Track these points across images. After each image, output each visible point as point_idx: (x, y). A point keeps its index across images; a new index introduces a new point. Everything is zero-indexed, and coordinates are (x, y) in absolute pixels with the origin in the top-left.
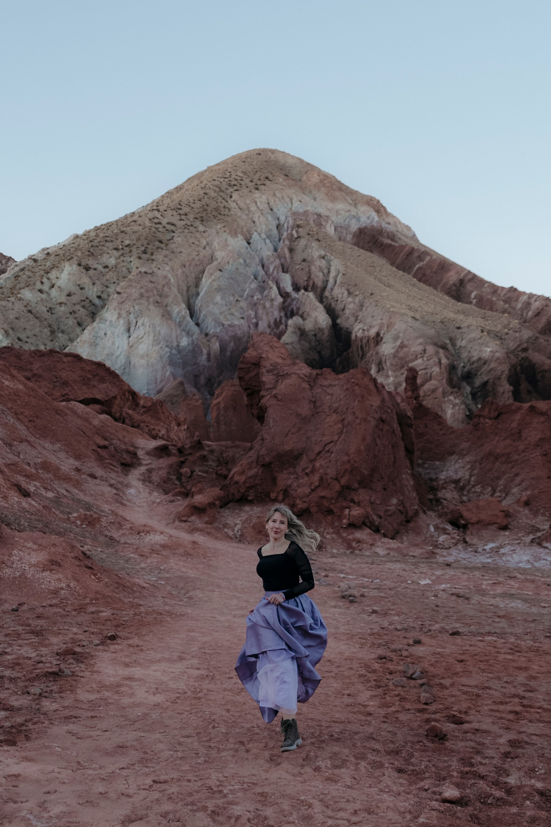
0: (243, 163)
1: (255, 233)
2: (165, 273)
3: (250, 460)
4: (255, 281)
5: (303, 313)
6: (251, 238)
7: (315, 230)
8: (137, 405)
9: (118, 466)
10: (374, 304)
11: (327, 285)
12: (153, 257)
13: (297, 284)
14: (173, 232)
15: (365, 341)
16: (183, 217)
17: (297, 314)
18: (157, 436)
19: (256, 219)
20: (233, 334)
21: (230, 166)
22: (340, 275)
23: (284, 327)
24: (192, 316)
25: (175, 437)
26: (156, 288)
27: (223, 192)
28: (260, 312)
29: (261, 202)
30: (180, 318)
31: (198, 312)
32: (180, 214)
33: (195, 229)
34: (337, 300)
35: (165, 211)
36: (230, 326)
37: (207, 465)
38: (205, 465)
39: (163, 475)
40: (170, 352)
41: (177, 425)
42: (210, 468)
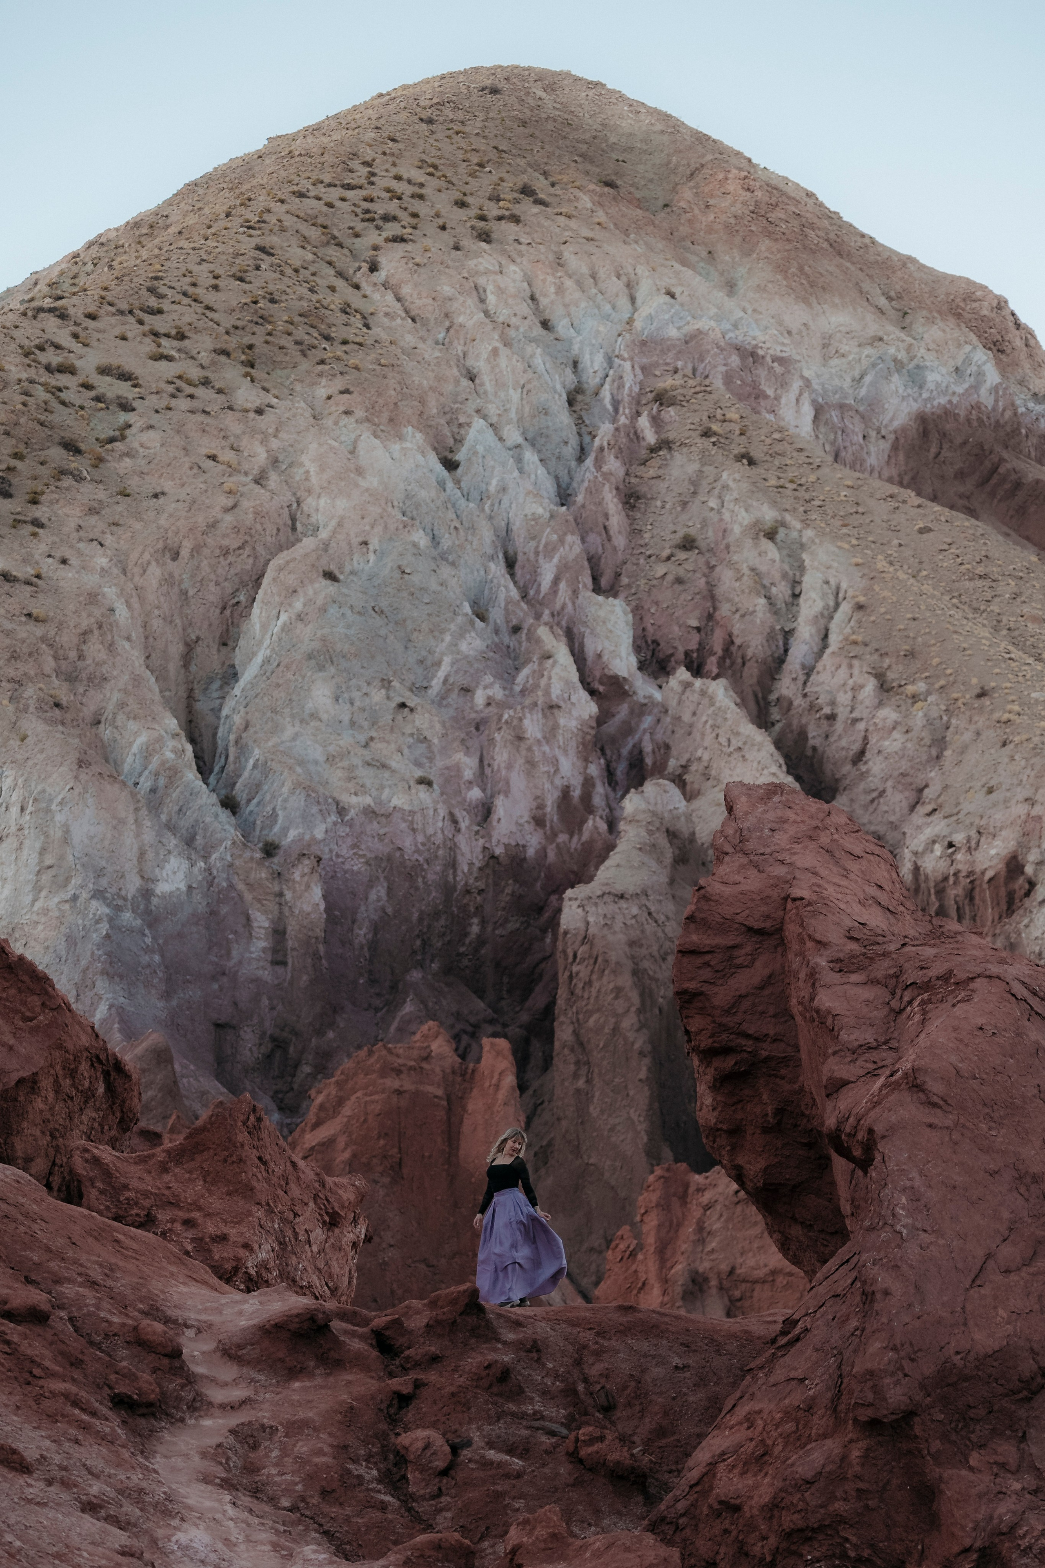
0: (424, 126)
1: (478, 423)
2: (91, 580)
3: (796, 1398)
4: (479, 623)
5: (685, 767)
6: (459, 441)
7: (732, 415)
8: (126, 1123)
9: (105, 1411)
10: (991, 735)
11: (786, 651)
12: (40, 512)
13: (656, 642)
14: (126, 407)
15: (954, 892)
16: (168, 346)
17: (659, 770)
18: (236, 1269)
19: (480, 364)
20: (383, 849)
21: (371, 135)
22: (845, 607)
23: (603, 827)
24: (204, 768)
25: (315, 1279)
26: (51, 646)
27: (340, 245)
28: (501, 756)
29: (500, 291)
30: (157, 774)
31: (232, 751)
32: (156, 334)
33: (222, 397)
34: (832, 717)
35: (92, 317)
36: (370, 813)
37: (523, 1416)
38: (513, 1414)
39: (316, 1460)
40: (111, 920)
41: (324, 1223)
42: (538, 1429)
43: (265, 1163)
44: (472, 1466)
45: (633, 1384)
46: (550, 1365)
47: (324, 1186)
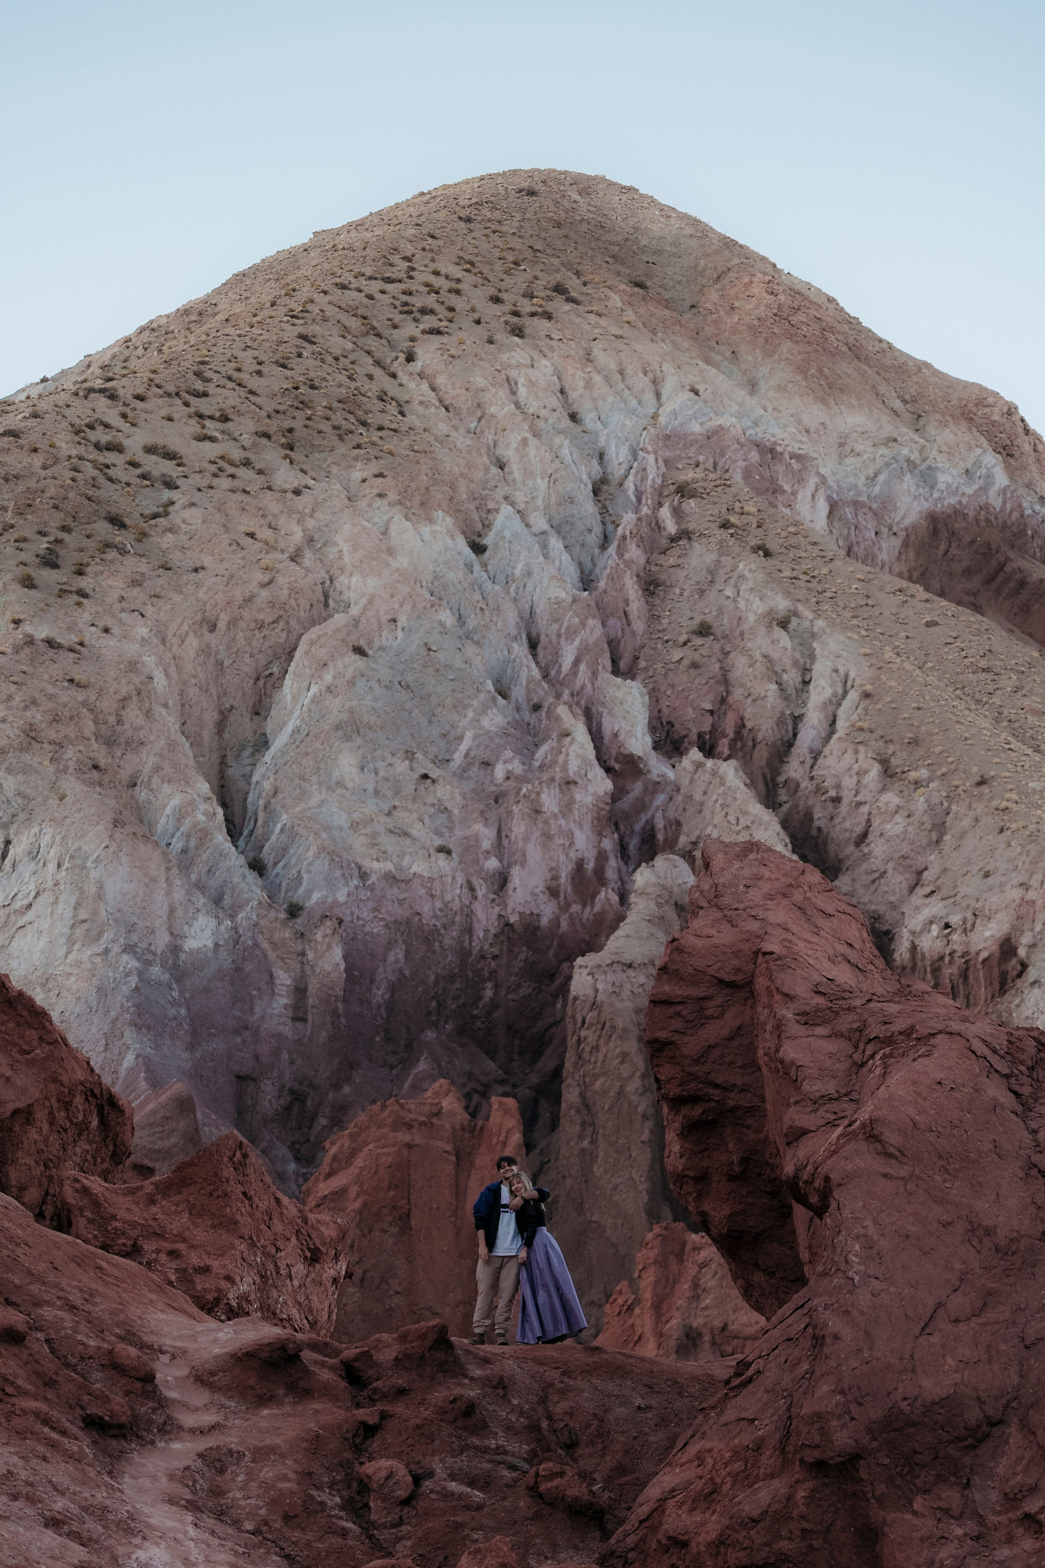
0: (463, 224)
1: (506, 510)
2: (131, 649)
3: (745, 1438)
4: (501, 701)
5: (695, 843)
6: (487, 526)
7: (750, 508)
8: (118, 1156)
9: (75, 1430)
10: (989, 822)
11: (795, 735)
12: (85, 583)
13: (671, 724)
14: (170, 485)
15: (949, 972)
16: (212, 428)
17: (670, 845)
18: (217, 1300)
19: (509, 453)
20: (402, 913)
21: (411, 231)
22: (853, 695)
23: (615, 898)
24: (233, 831)
25: (295, 1313)
26: (91, 710)
27: (379, 335)
28: (518, 828)
29: (531, 384)
30: (188, 836)
31: (261, 815)
32: (201, 416)
33: (262, 478)
34: (837, 800)
35: (140, 398)
36: (391, 878)
37: (486, 1450)
38: (476, 1448)
39: (281, 1485)
40: (140, 974)
41: (306, 1258)
42: (500, 1463)
43: (249, 1198)
44: (433, 1496)
45: (596, 1422)
46: (515, 1402)
47: (306, 1223)
